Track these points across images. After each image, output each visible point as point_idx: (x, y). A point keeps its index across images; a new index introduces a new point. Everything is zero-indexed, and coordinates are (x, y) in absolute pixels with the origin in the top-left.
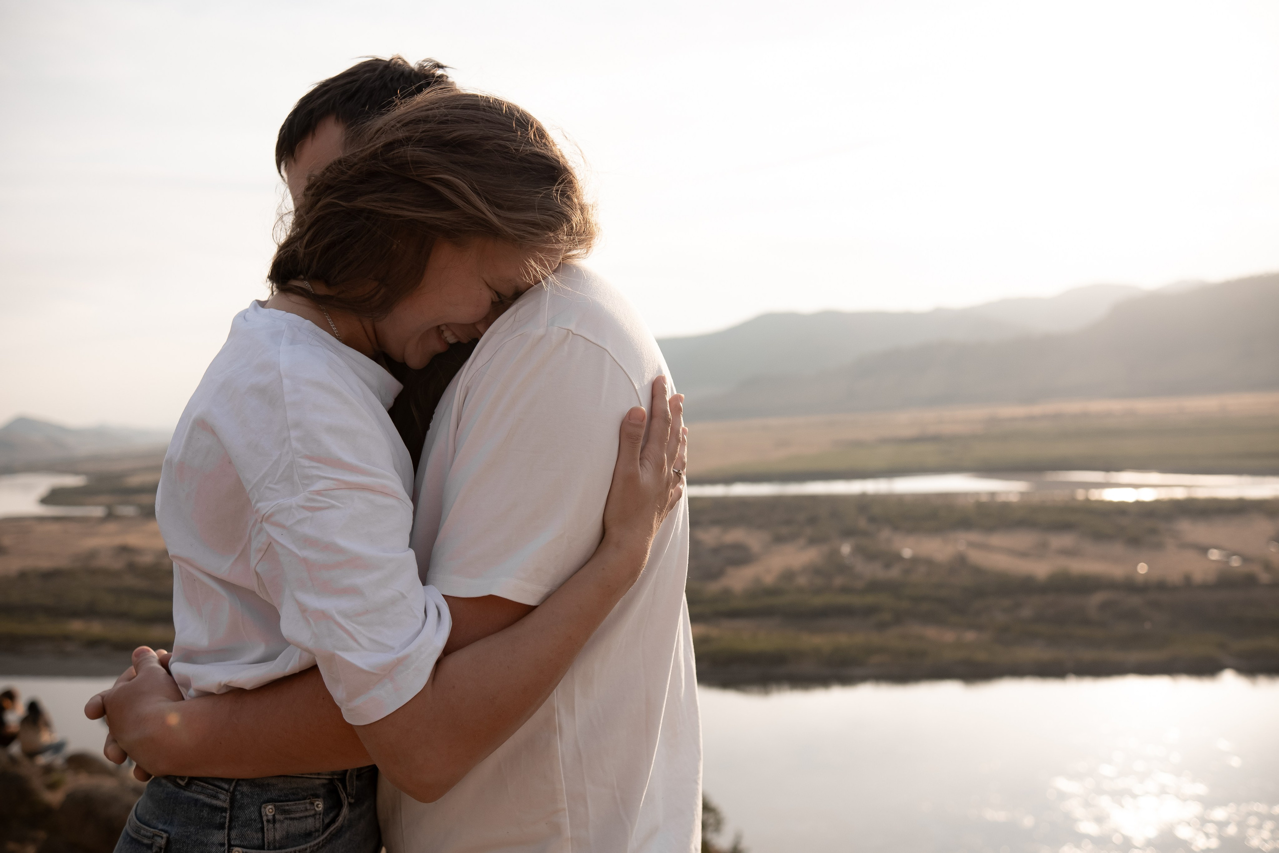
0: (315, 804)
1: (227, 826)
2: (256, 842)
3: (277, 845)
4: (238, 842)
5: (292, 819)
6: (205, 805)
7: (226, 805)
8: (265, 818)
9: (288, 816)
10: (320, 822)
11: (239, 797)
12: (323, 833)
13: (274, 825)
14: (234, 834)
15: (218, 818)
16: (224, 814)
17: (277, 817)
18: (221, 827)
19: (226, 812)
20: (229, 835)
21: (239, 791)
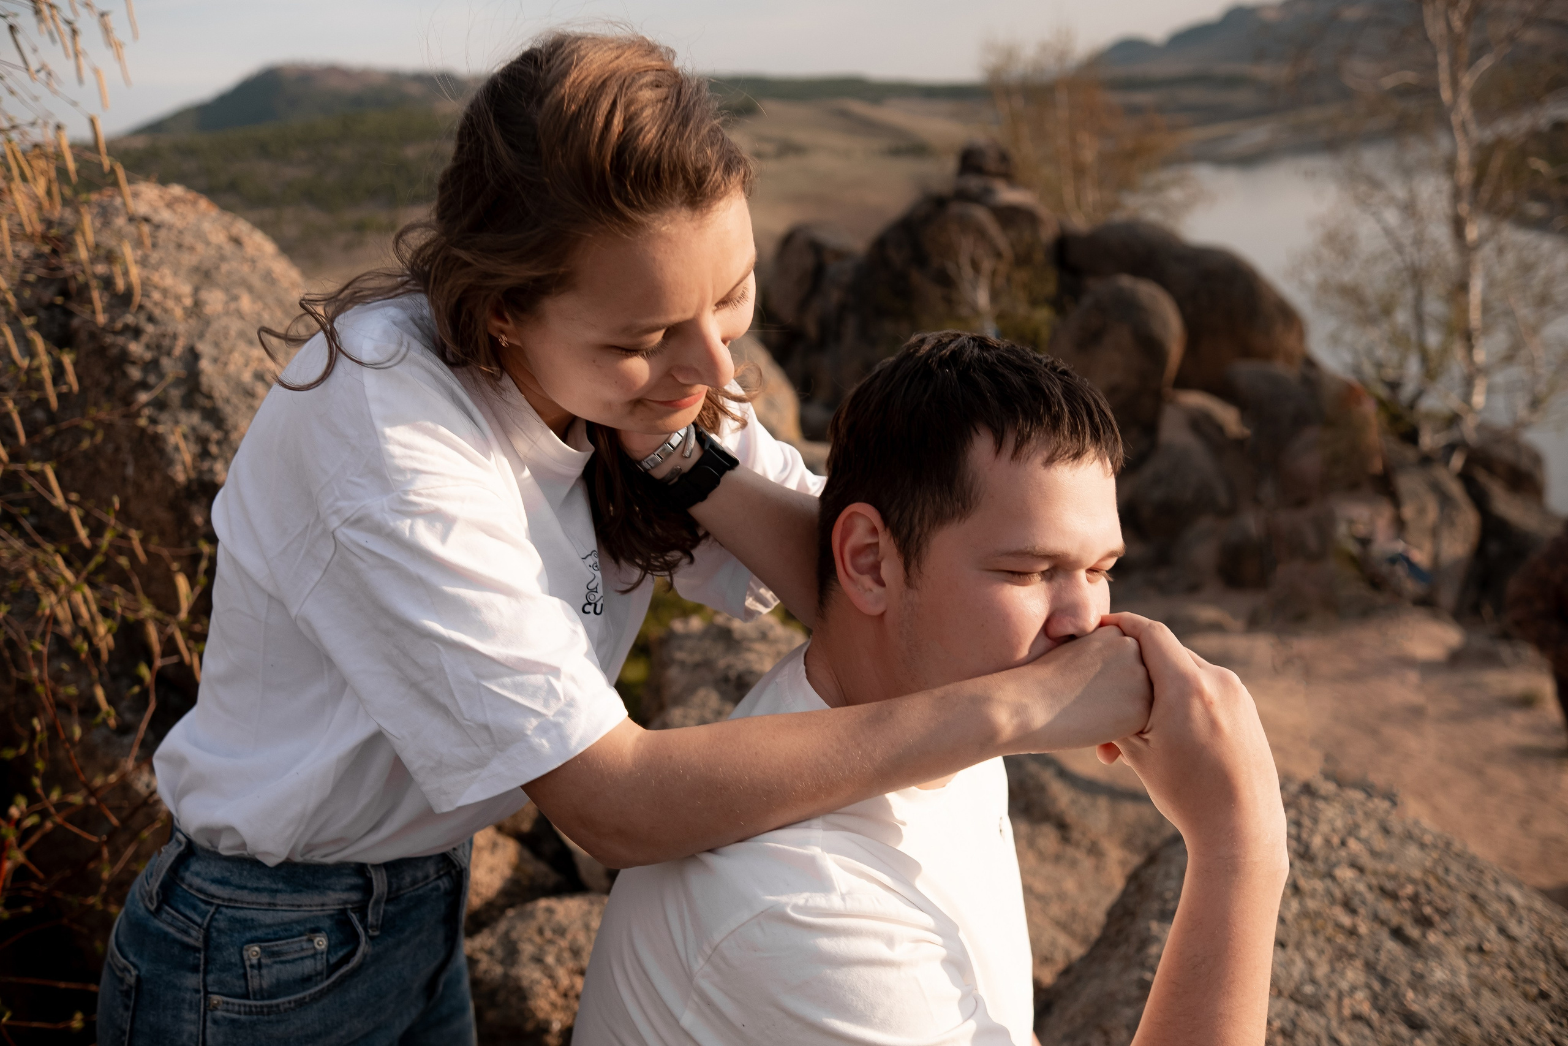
0: (316, 941)
1: (202, 967)
2: (238, 990)
3: (266, 995)
4: (215, 989)
5: (282, 962)
6: (175, 941)
7: (199, 944)
8: (247, 963)
9: (278, 959)
10: (322, 964)
11: (215, 934)
12: (328, 977)
13: (259, 971)
14: (210, 978)
15: (191, 958)
16: (197, 955)
17: (264, 961)
18: (195, 969)
19: (200, 953)
20: (204, 980)
21: (215, 927)
